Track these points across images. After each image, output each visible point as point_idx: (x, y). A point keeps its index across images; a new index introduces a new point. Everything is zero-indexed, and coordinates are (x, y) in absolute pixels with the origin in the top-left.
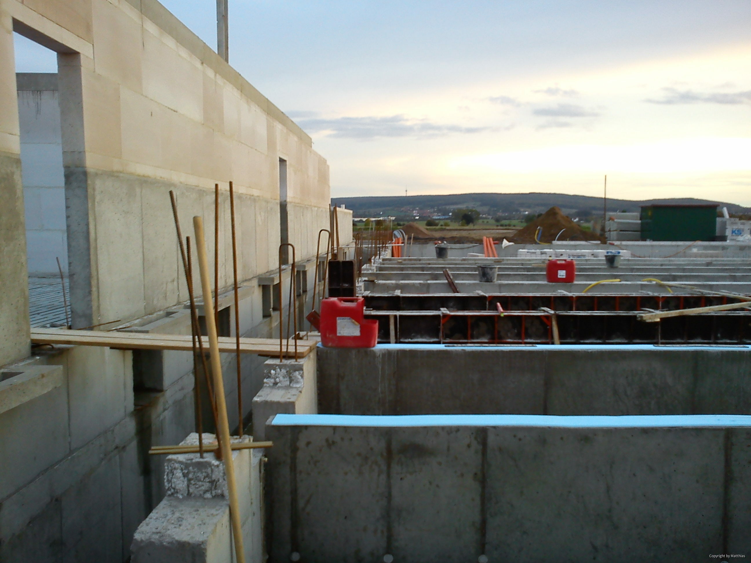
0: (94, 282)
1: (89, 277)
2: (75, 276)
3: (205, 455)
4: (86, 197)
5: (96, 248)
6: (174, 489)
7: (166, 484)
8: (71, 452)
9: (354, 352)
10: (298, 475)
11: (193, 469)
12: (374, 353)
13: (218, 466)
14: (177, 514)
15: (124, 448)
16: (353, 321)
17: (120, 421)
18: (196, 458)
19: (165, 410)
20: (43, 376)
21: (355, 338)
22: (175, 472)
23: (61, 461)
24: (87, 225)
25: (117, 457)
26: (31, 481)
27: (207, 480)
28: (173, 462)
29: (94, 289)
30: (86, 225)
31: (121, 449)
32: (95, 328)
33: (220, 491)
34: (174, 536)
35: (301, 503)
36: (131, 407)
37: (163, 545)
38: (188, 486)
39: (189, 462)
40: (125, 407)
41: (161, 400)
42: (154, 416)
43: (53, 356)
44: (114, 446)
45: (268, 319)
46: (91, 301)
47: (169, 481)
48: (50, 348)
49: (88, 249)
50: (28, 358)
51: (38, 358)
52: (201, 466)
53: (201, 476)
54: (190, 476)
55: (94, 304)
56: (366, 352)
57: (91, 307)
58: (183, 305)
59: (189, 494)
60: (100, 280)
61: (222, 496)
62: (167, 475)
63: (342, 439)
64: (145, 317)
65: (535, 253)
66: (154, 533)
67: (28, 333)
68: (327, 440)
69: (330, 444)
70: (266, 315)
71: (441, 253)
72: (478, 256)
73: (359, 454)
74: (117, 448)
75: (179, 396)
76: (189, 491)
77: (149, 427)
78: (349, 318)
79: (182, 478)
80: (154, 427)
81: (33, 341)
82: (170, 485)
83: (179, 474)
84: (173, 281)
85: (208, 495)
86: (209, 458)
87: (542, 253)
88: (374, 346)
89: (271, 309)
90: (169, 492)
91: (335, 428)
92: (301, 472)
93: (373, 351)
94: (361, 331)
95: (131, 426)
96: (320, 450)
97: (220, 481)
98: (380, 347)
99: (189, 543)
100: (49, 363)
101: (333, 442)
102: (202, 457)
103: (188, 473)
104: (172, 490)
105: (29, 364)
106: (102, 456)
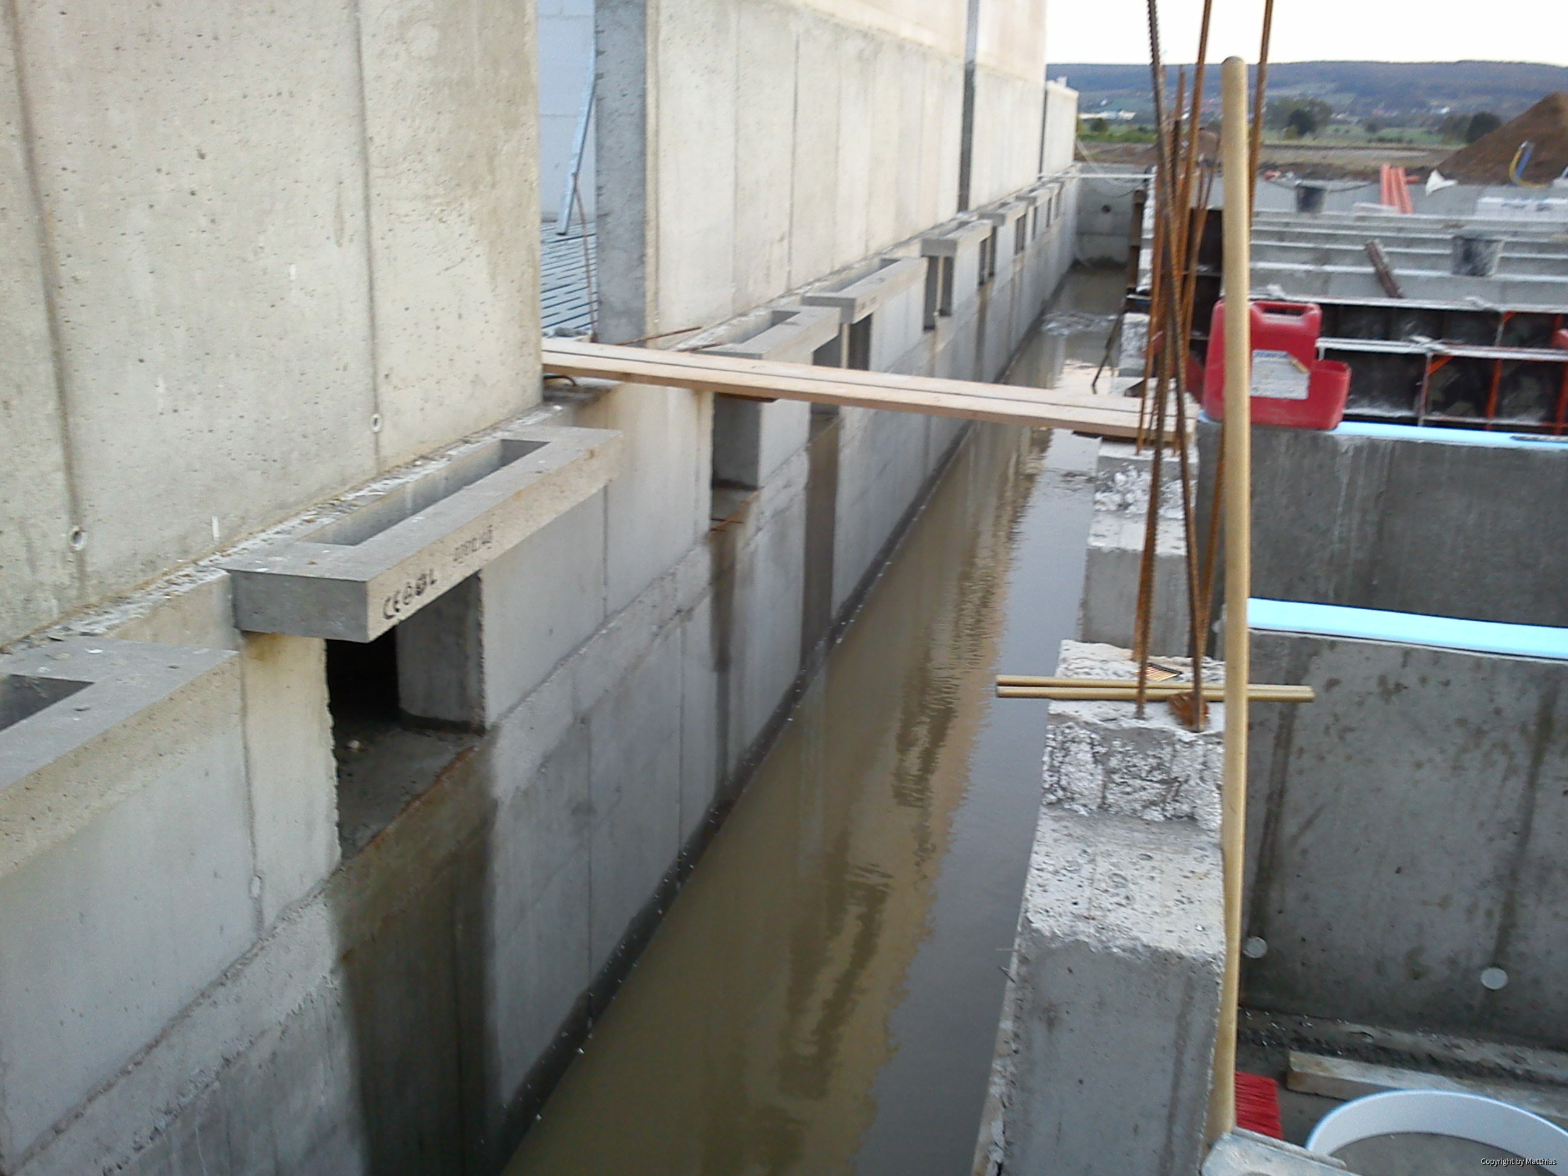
0: (650, 235)
1: (641, 223)
2: (609, 219)
3: (1149, 709)
4: (643, 28)
5: (656, 154)
6: (1064, 789)
7: (1046, 776)
8: (607, 619)
9: (1285, 437)
10: (1292, 759)
11: (1124, 745)
12: (1334, 443)
13: (1191, 744)
14: (1104, 866)
15: (691, 610)
16: (1295, 361)
17: (686, 556)
18: (1125, 715)
19: (759, 529)
20: (592, 454)
21: (1294, 403)
22: (1073, 748)
23: (589, 638)
24: (643, 96)
25: (679, 630)
26: (544, 681)
27: (1158, 776)
28: (1070, 724)
29: (650, 251)
30: (640, 96)
31: (685, 613)
32: (650, 343)
33: (1186, 808)
34: (1135, 933)
35: (1290, 826)
36: (705, 524)
37: (1111, 955)
38: (1105, 787)
39: (1111, 725)
40: (696, 523)
41: (754, 509)
42: (740, 544)
43: (583, 405)
44: (674, 611)
45: (930, 335)
46: (643, 278)
47: (1054, 770)
48: (566, 385)
49: (643, 154)
50: (537, 408)
51: (558, 408)
52: (1144, 738)
53: (1143, 764)
54: (1114, 762)
55: (649, 285)
56: (1314, 439)
57: (644, 295)
58: (798, 297)
59: (1104, 807)
60: (661, 230)
61: (1192, 818)
62: (1052, 754)
63: (1423, 681)
64: (734, 322)
65: (1523, 207)
66: (1078, 917)
67: (539, 351)
68: (1382, 681)
69: (1390, 689)
70: (929, 327)
71: (1308, 200)
72: (1379, 211)
73: (1462, 722)
74: (679, 611)
75: (782, 500)
76: (1104, 797)
77: (732, 567)
78: (1284, 353)
79: (1091, 767)
80: (738, 567)
81: (546, 367)
82: (1055, 779)
83: (1084, 754)
84: (782, 239)
85: (1155, 814)
86: (1158, 719)
87: (1541, 209)
88: (1335, 427)
89: (936, 314)
90: (1052, 798)
91: (1408, 654)
92: (1301, 751)
93: (1332, 437)
94: (1312, 388)
95: (702, 564)
96: (1360, 704)
97: (1192, 783)
98: (1347, 429)
99: (1181, 957)
100: (578, 422)
101: (1399, 687)
102: (1139, 715)
103: (1108, 755)
104: (1060, 793)
105: (543, 423)
106: (655, 628)
